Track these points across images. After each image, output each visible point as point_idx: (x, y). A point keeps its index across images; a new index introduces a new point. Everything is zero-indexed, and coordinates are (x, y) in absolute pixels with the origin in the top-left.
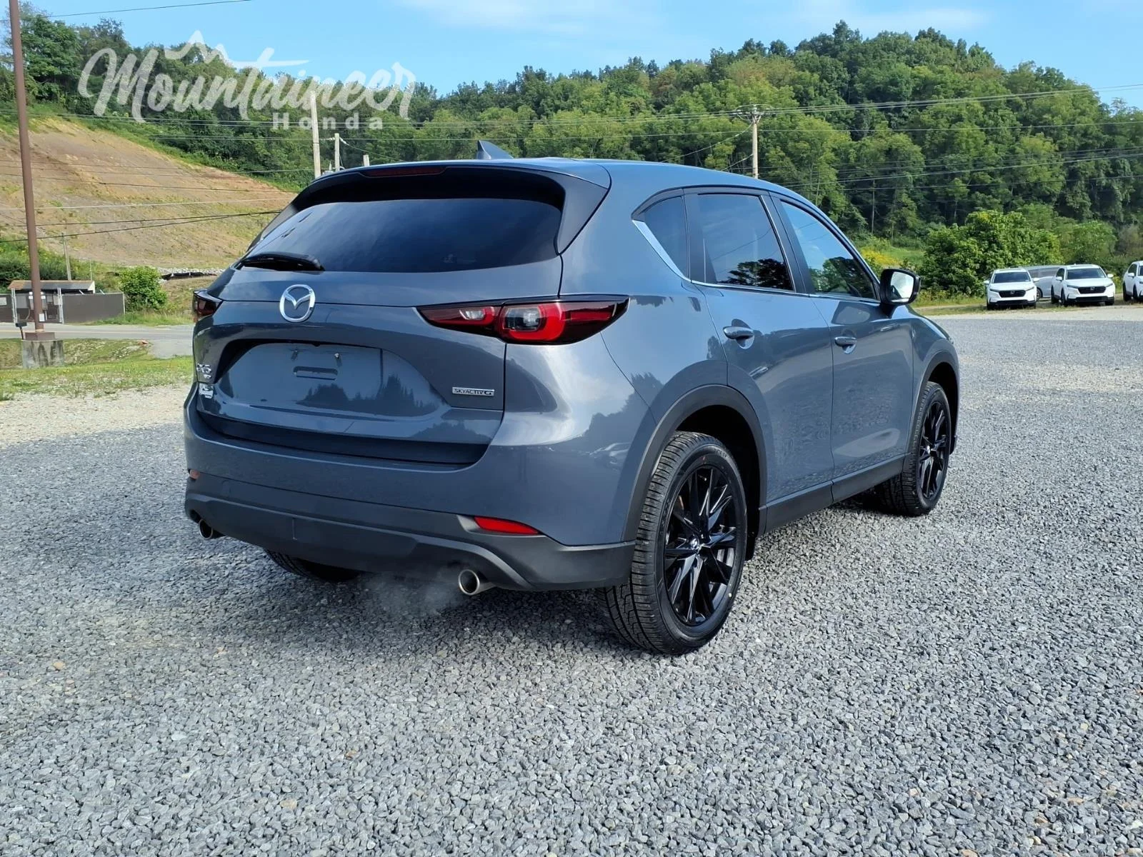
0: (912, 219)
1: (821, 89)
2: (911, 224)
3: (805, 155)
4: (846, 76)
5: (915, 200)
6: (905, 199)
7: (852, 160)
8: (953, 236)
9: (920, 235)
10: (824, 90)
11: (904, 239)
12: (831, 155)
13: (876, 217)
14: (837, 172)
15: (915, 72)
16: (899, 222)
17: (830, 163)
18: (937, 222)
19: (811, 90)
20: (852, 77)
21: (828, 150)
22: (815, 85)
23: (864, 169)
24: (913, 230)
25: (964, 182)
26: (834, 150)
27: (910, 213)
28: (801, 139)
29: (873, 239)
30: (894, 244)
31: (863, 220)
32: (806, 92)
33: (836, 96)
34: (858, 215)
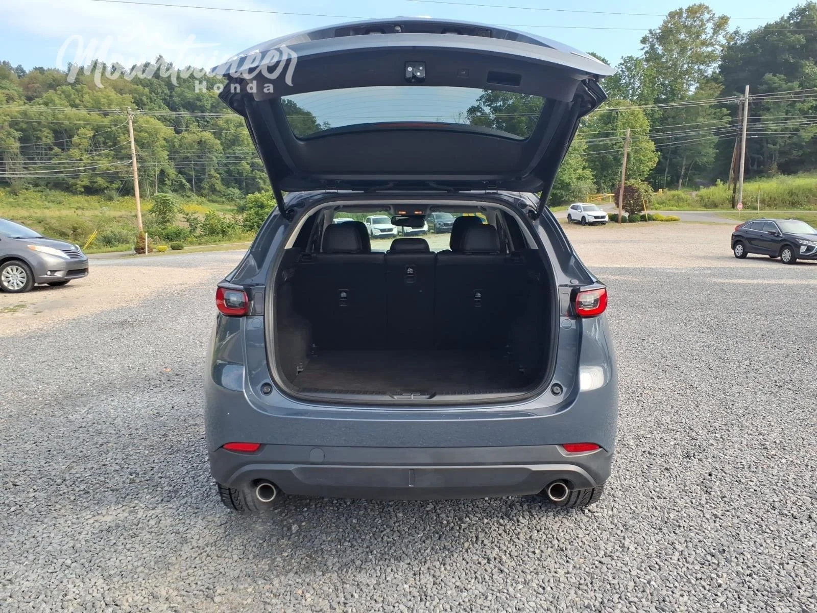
0: (219, 186)
1: (151, 99)
2: (218, 189)
3: (146, 141)
4: (167, 91)
5: (220, 174)
6: (213, 172)
7: (177, 146)
8: (263, 198)
9: (224, 195)
10: (153, 100)
11: (214, 197)
12: (164, 142)
13: (196, 183)
14: (168, 153)
15: (211, 94)
16: (210, 187)
17: (163, 147)
18: (234, 188)
19: (144, 99)
20: (171, 92)
21: (161, 139)
22: (146, 95)
23: (184, 153)
24: (219, 192)
25: (248, 164)
26: (165, 139)
27: (217, 181)
28: (142, 131)
29: (195, 197)
30: (209, 201)
31: (188, 185)
32: (141, 100)
33: (162, 104)
34: (184, 182)
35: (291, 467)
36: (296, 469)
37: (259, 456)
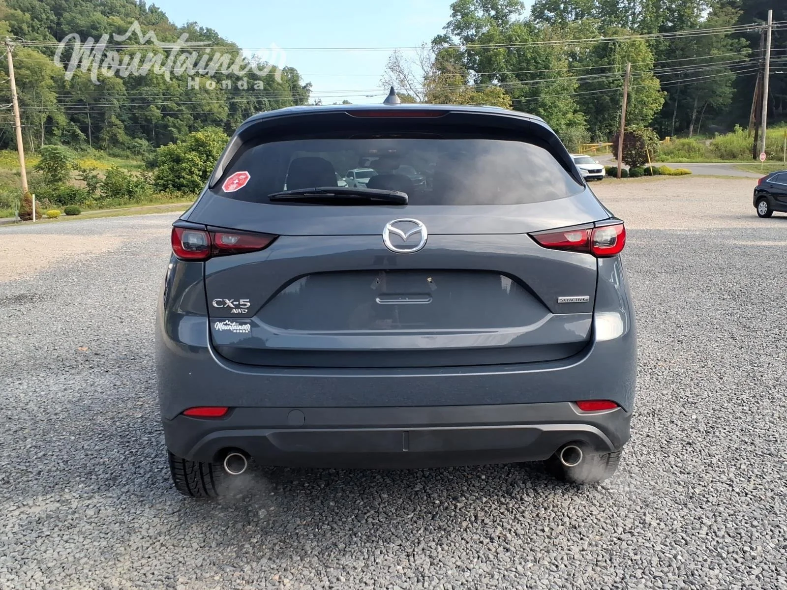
0: (122, 136)
1: (33, 27)
2: (121, 140)
3: (27, 80)
4: (53, 17)
5: (123, 121)
6: (114, 119)
7: (68, 87)
8: (179, 151)
9: (129, 148)
10: (36, 28)
11: (116, 150)
12: (50, 82)
13: (92, 133)
14: (57, 95)
15: (110, 21)
16: (111, 137)
17: (50, 87)
18: (141, 138)
19: (25, 27)
20: (59, 19)
21: (47, 77)
22: (27, 23)
23: (77, 95)
24: (123, 144)
25: (158, 108)
26: (52, 78)
27: (119, 130)
28: (23, 67)
29: (92, 150)
30: (110, 155)
31: (83, 136)
32: (20, 28)
33: (47, 33)
34: (79, 131)
35: (267, 433)
36: (273, 434)
37: (227, 422)
